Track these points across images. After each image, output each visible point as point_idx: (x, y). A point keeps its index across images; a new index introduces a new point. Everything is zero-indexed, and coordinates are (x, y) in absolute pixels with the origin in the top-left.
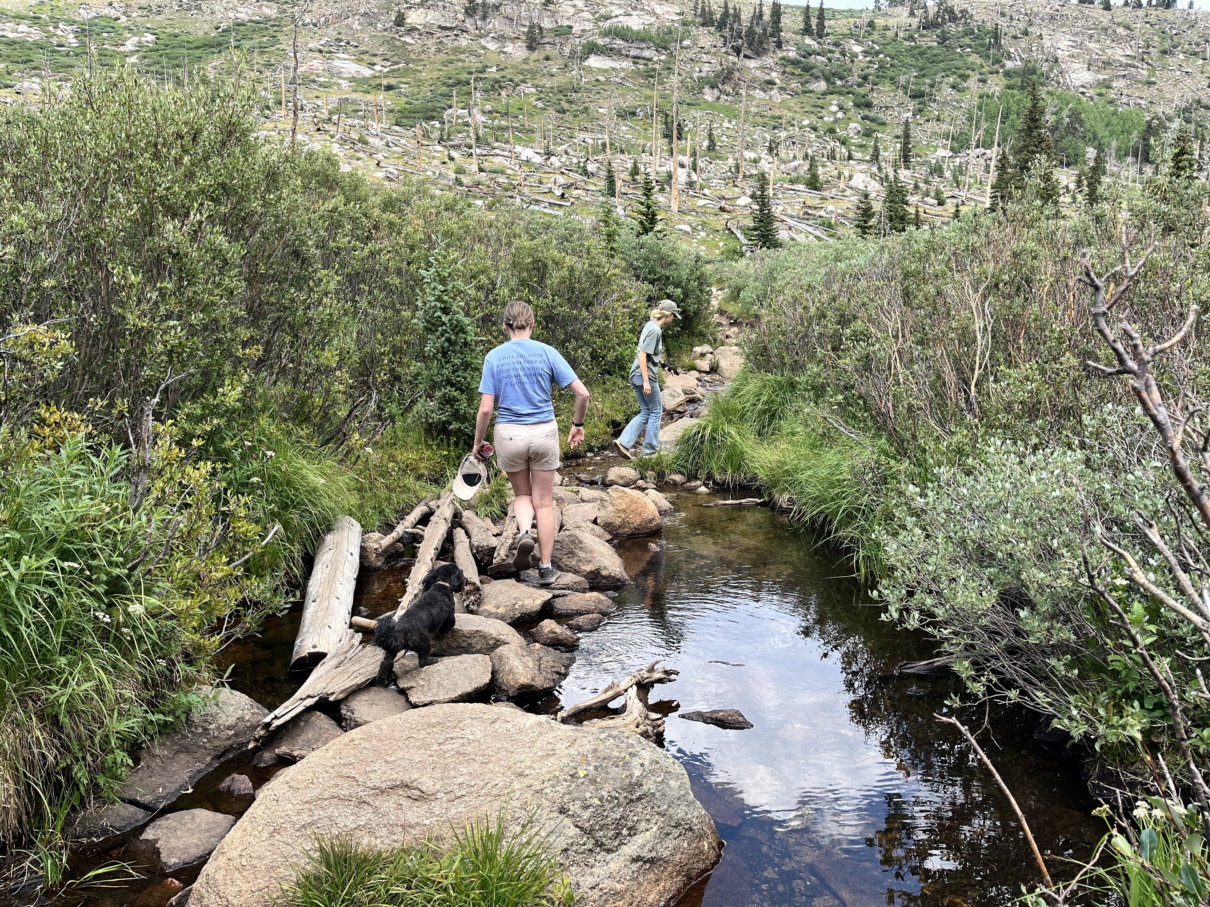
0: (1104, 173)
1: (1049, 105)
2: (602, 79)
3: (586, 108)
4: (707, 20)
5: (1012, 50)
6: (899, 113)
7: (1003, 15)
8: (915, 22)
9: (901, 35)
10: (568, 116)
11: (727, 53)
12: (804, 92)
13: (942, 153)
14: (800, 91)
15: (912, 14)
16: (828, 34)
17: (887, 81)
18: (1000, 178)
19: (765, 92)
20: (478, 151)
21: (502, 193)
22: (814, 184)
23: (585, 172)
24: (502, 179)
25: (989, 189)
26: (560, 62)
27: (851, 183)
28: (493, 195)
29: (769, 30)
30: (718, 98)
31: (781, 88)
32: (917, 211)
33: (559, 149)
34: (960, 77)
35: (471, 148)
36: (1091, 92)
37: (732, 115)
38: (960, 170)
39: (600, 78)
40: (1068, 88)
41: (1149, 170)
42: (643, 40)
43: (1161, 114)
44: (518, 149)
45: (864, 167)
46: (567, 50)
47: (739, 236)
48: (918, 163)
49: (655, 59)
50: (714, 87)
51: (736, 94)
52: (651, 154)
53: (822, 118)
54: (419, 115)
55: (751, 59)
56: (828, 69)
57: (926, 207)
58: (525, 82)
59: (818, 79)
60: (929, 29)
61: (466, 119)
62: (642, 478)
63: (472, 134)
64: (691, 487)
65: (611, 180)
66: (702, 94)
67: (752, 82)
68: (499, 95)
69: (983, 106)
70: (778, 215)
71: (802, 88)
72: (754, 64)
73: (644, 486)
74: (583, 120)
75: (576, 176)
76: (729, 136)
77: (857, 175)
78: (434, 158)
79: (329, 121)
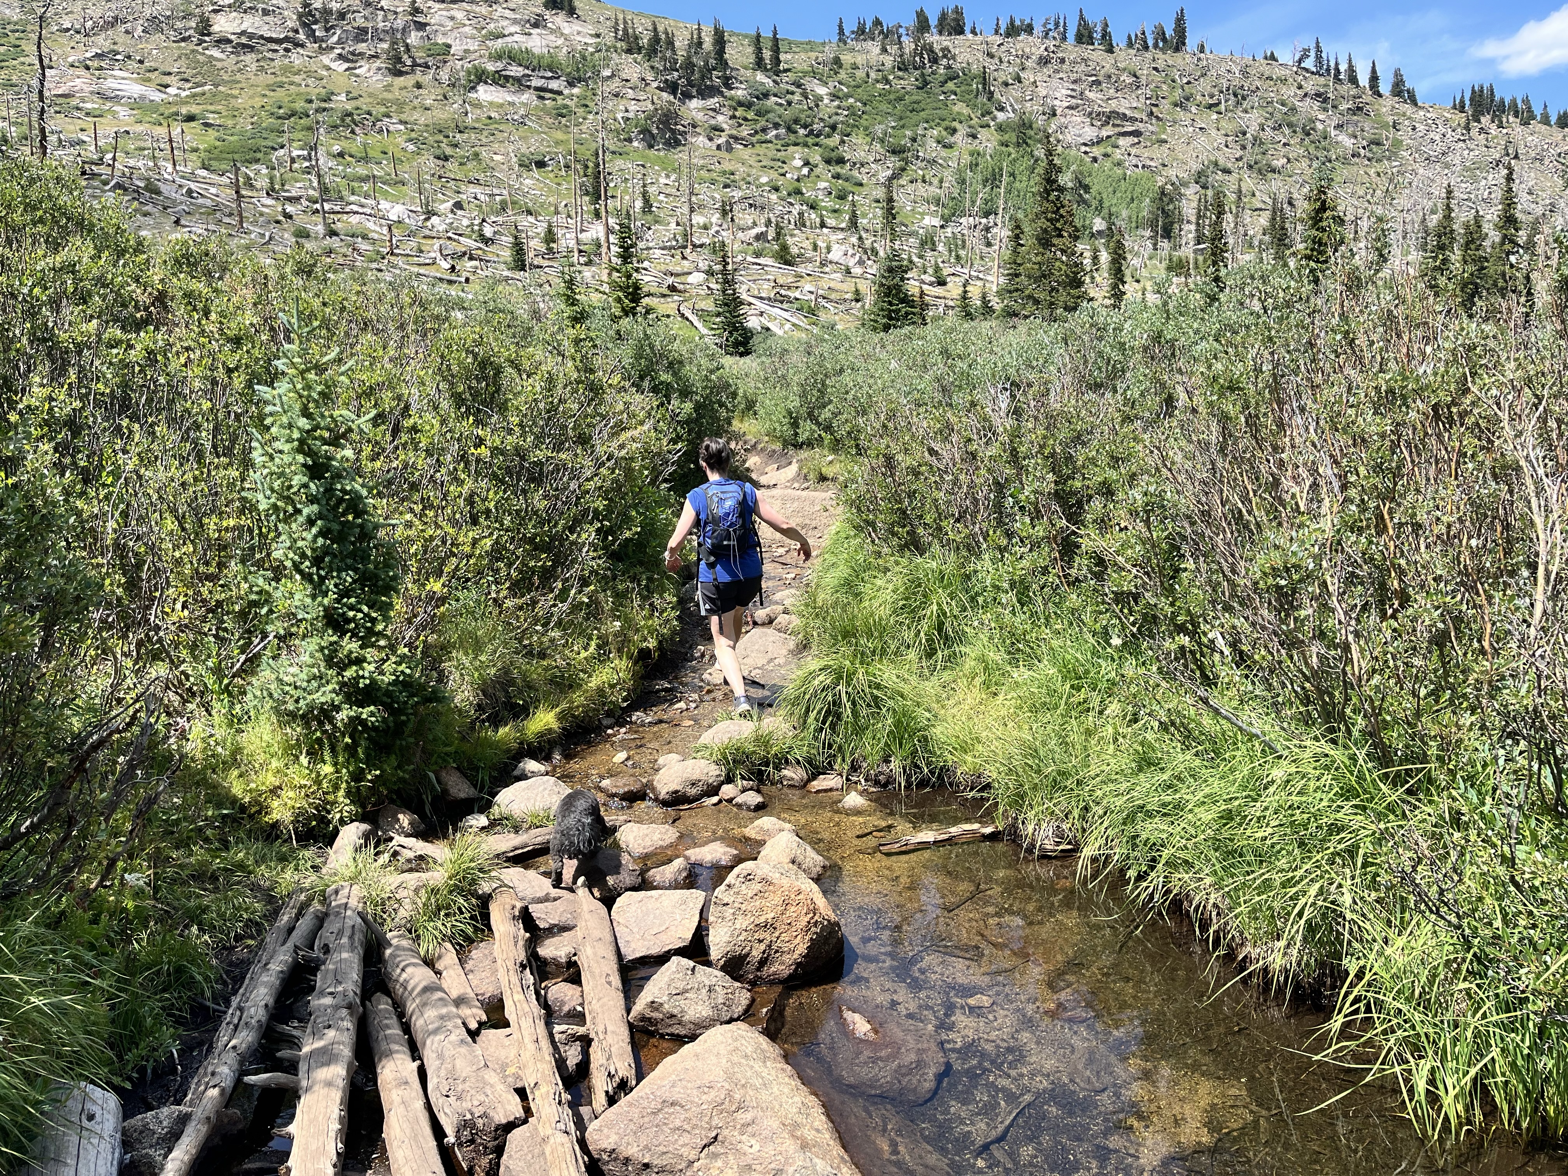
2: (495, 115)
3: (476, 155)
4: (632, 46)
5: (1003, 99)
6: (877, 171)
7: (991, 55)
8: (888, 61)
9: (873, 75)
10: (452, 164)
11: (658, 88)
12: (760, 142)
13: (928, 221)
14: (754, 140)
15: (884, 50)
16: (785, 71)
17: (860, 132)
18: (1015, 252)
19: (710, 139)
20: (327, 207)
21: (365, 265)
22: (785, 257)
23: (481, 238)
24: (364, 246)
25: (996, 268)
26: (437, 92)
27: (830, 256)
28: (353, 267)
29: (712, 62)
31: (731, 136)
33: (442, 207)
34: (946, 129)
35: (315, 202)
36: (1095, 152)
37: (671, 168)
38: (955, 244)
40: (1069, 146)
42: (548, 67)
43: (1174, 179)
44: (384, 205)
45: (841, 235)
46: (444, 75)
47: (696, 323)
48: (905, 233)
49: (566, 92)
50: (645, 131)
51: (674, 142)
52: (569, 216)
53: (784, 175)
54: (236, 156)
55: (691, 97)
56: (788, 114)
57: (925, 287)
58: (389, 116)
59: (776, 126)
60: (906, 70)
61: (307, 164)
62: (729, 780)
63: (315, 184)
64: (826, 791)
65: (519, 249)
66: (630, 140)
67: (694, 126)
68: (353, 132)
69: (973, 166)
70: (744, 296)
71: (758, 137)
72: (695, 103)
73: (739, 800)
74: (472, 170)
75: (470, 243)
76: (668, 195)
77: (835, 247)
78: (261, 214)
79: (100, 162)
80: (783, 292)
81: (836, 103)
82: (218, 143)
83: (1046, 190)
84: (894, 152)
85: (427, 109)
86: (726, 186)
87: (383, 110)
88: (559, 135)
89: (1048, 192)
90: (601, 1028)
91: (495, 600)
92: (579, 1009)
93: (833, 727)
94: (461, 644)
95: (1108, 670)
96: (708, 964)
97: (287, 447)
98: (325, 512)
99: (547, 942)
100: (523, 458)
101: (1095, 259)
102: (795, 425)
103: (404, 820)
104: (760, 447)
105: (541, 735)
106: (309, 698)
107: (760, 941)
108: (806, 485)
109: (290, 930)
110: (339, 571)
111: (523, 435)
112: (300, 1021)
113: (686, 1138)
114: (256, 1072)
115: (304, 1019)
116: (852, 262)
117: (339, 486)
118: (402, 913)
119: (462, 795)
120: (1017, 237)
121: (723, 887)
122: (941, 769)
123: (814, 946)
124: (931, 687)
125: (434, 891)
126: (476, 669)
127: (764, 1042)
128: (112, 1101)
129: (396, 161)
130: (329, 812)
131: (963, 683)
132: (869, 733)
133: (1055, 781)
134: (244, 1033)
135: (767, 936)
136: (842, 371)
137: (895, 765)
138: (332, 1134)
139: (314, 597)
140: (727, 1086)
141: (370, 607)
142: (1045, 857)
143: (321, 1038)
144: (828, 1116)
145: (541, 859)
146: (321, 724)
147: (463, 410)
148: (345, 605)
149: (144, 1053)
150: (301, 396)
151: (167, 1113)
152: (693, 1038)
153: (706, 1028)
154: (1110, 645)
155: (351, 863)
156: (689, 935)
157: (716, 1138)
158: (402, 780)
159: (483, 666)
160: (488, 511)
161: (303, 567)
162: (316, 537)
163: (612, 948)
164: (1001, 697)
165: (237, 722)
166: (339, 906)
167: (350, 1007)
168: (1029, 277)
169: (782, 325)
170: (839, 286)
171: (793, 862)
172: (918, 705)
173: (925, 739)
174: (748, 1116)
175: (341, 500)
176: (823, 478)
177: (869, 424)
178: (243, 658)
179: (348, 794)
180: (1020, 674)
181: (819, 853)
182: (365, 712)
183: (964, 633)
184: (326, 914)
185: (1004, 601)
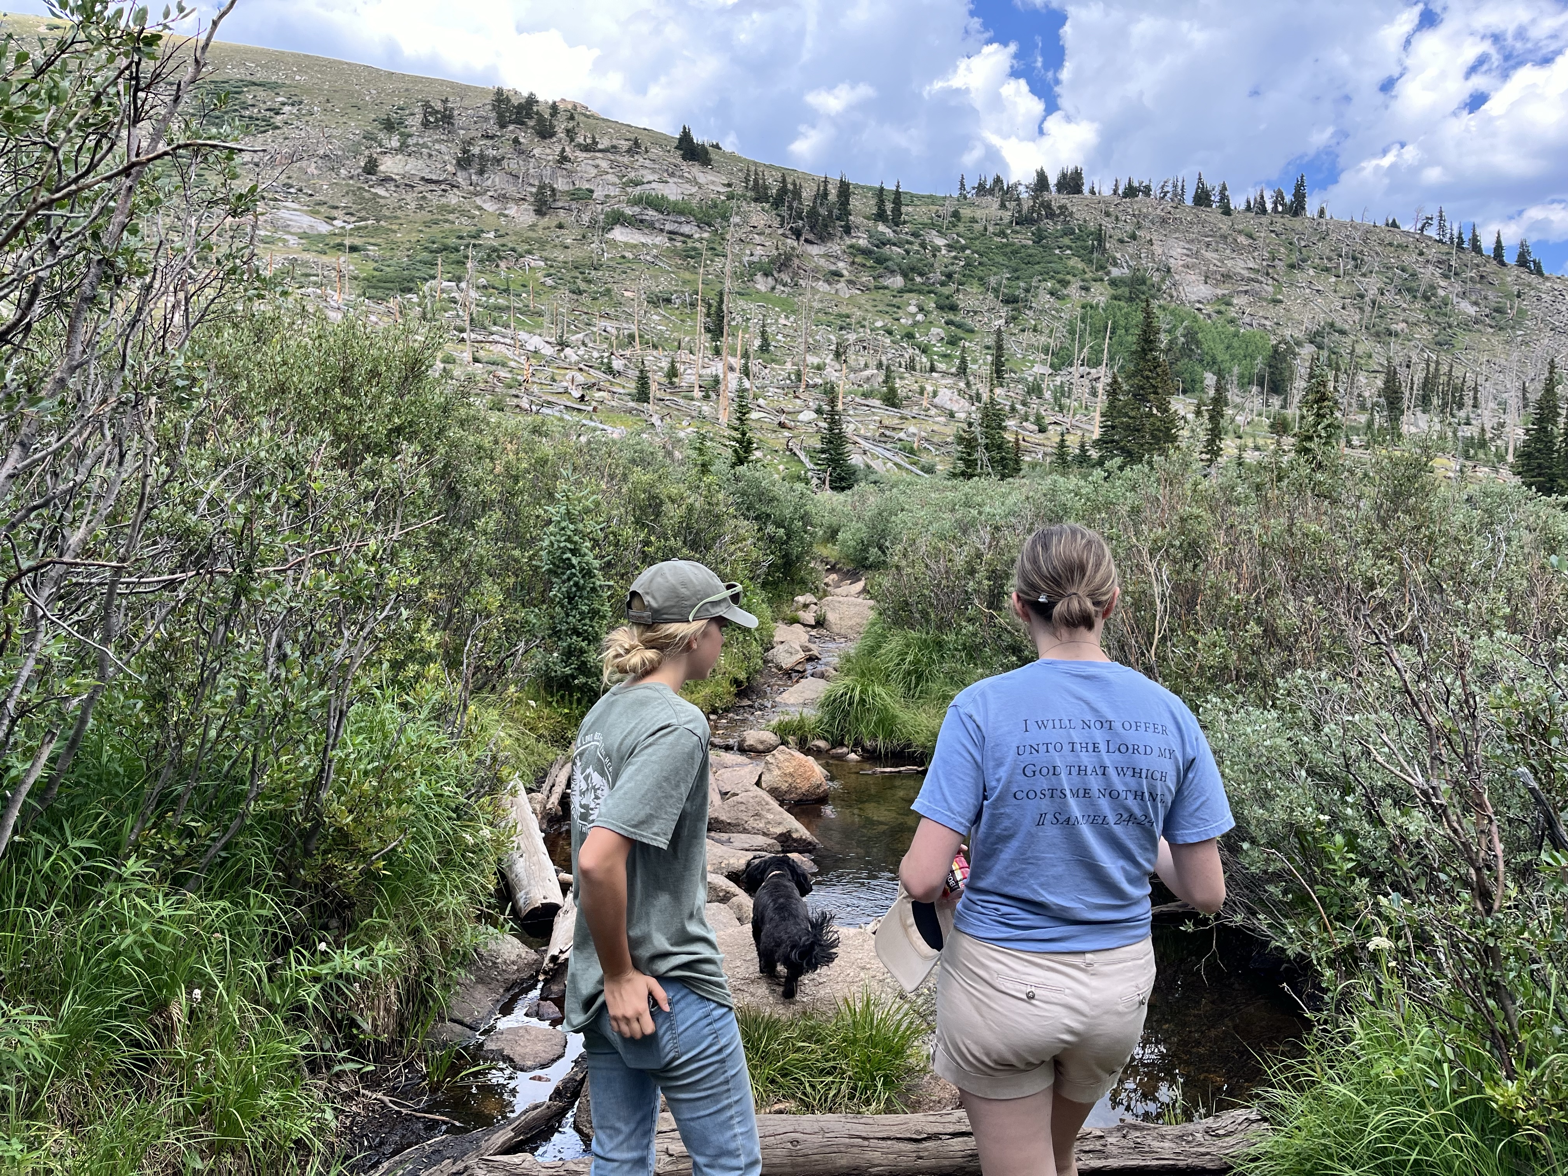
0: (1226, 405)
1: (1162, 321)
2: (629, 255)
3: (609, 291)
4: (760, 194)
5: (1118, 255)
6: (990, 319)
7: (1108, 214)
8: (1007, 215)
9: (991, 229)
10: (585, 299)
11: (783, 235)
12: (877, 288)
13: (1038, 369)
14: (872, 286)
15: (1003, 206)
16: (905, 222)
17: (975, 281)
18: (1112, 406)
19: (830, 284)
20: (473, 336)
21: (505, 391)
22: (891, 399)
23: (610, 370)
24: (503, 373)
25: (1098, 418)
26: (577, 232)
27: (936, 400)
28: (493, 392)
29: (836, 212)
30: (773, 288)
31: (850, 282)
32: (1017, 440)
33: (573, 338)
34: (1059, 282)
35: (462, 330)
36: (1208, 309)
37: (791, 310)
38: (1062, 393)
39: (627, 254)
40: (1182, 303)
41: (1276, 402)
42: (681, 213)
43: (1288, 338)
44: (523, 335)
45: (949, 381)
46: (586, 218)
47: (803, 458)
48: (1013, 380)
49: (696, 236)
50: (768, 275)
51: (795, 285)
52: (691, 352)
53: (898, 320)
54: (391, 285)
55: (813, 243)
56: (906, 262)
57: (1026, 434)
58: (531, 253)
59: (894, 273)
60: (1023, 224)
62: (783, 744)
64: (838, 754)
65: (643, 381)
67: (815, 272)
68: (498, 266)
69: (1085, 318)
70: (850, 436)
71: (875, 283)
72: (817, 250)
74: (604, 305)
75: (599, 375)
76: (785, 335)
77: (942, 392)
80: (887, 433)
81: (953, 254)
82: (376, 273)
83: (1143, 350)
84: (1006, 302)
85: (567, 248)
86: (841, 328)
87: (527, 247)
88: (687, 276)
104: (838, 567)
116: (956, 407)
120: (1115, 392)
129: (535, 294)
168: (1124, 430)
169: (884, 464)
170: (942, 429)
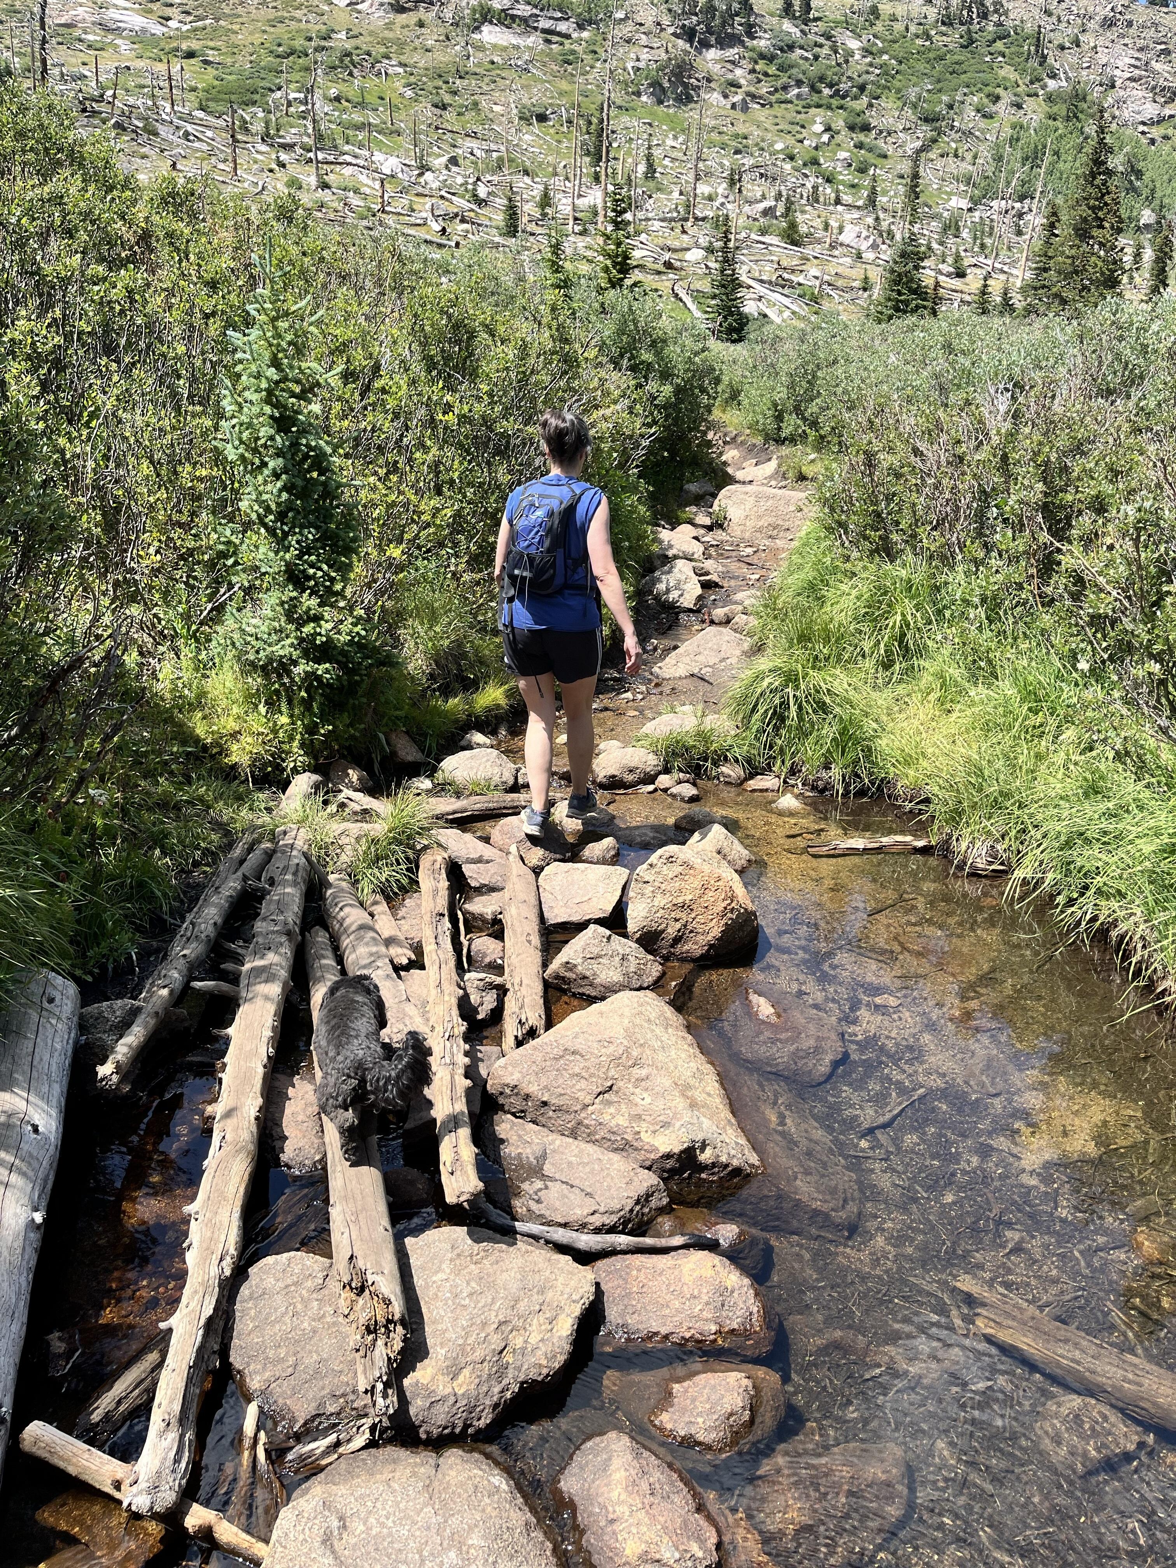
2: (499, 60)
3: (476, 104)
5: (1057, 65)
6: (905, 141)
8: (932, 13)
9: (913, 29)
10: (450, 114)
11: (674, 35)
12: (779, 102)
13: (956, 202)
14: (773, 99)
16: (814, 20)
17: (891, 94)
19: (725, 96)
20: (320, 156)
21: (356, 222)
22: (792, 237)
23: (475, 198)
24: (355, 201)
26: (439, 32)
27: (841, 238)
28: (343, 224)
31: (748, 94)
33: (436, 161)
34: (988, 96)
35: (309, 150)
36: (1153, 132)
37: (680, 128)
38: (984, 230)
39: (496, 59)
40: (1125, 124)
45: (856, 214)
46: (448, 14)
47: (690, 304)
48: (928, 215)
49: (575, 35)
50: (656, 84)
51: (686, 98)
52: (567, 179)
53: (801, 141)
54: (233, 97)
55: (708, 46)
56: (813, 70)
57: (941, 278)
58: (389, 58)
59: (799, 83)
60: (951, 24)
61: (303, 108)
62: (667, 771)
63: (310, 131)
64: (761, 791)
65: (512, 213)
66: (638, 94)
67: (709, 80)
68: (351, 74)
69: (1014, 141)
70: (744, 278)
71: (777, 96)
72: (712, 54)
73: (674, 790)
74: (470, 121)
75: (462, 203)
76: (674, 160)
77: (848, 228)
78: (256, 162)
79: (100, 99)
80: (786, 276)
81: (868, 60)
82: (216, 83)
83: (1092, 172)
84: (926, 120)
85: (428, 50)
86: (737, 152)
87: (383, 50)
88: (564, 85)
89: (1093, 175)
90: (517, 981)
91: (454, 574)
92: (499, 961)
93: (777, 729)
94: (418, 613)
95: (1070, 694)
96: (625, 935)
97: (255, 397)
98: (290, 467)
99: (477, 899)
100: (490, 429)
101: (1138, 256)
102: (779, 418)
103: (354, 775)
104: (740, 439)
105: (489, 710)
106: (270, 649)
107: (677, 920)
108: (783, 483)
109: (242, 862)
110: (302, 527)
111: (492, 403)
112: (245, 941)
113: (583, 1084)
114: (202, 980)
115: (248, 941)
116: (864, 245)
117: (304, 441)
118: (344, 858)
119: (410, 758)
120: (1052, 226)
121: (645, 866)
122: (882, 780)
123: (728, 930)
124: (882, 699)
125: (375, 841)
126: (430, 639)
127: (669, 1012)
128: (72, 989)
129: (393, 108)
130: (284, 761)
131: (917, 698)
132: (812, 739)
133: (995, 800)
134: (194, 945)
135: (683, 916)
136: (835, 362)
137: (836, 773)
138: (265, 1040)
139: (277, 553)
140: (626, 1043)
141: (330, 566)
142: (975, 875)
143: (262, 958)
144: (722, 1084)
145: (479, 825)
146: (280, 676)
147: (434, 373)
148: (306, 562)
149: (105, 951)
150: (271, 345)
151: (121, 1005)
152: (603, 999)
153: (616, 992)
154: (1076, 670)
155: (299, 808)
156: (610, 908)
157: (611, 1087)
158: (352, 737)
159: (436, 638)
160: (452, 482)
161: (267, 520)
162: (280, 491)
163: (536, 911)
164: (954, 715)
165: (203, 668)
166: (286, 845)
167: (289, 933)
168: (1059, 273)
169: (781, 312)
170: (847, 272)
171: (719, 853)
172: (866, 715)
173: (870, 749)
174: (644, 1072)
175: (306, 457)
176: (802, 478)
177: (855, 419)
178: (210, 606)
179: (302, 746)
180: (978, 692)
181: (746, 847)
182: (321, 669)
183: (926, 647)
184: (274, 851)
185: (972, 616)
